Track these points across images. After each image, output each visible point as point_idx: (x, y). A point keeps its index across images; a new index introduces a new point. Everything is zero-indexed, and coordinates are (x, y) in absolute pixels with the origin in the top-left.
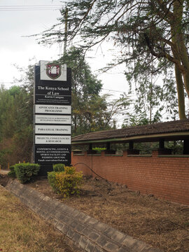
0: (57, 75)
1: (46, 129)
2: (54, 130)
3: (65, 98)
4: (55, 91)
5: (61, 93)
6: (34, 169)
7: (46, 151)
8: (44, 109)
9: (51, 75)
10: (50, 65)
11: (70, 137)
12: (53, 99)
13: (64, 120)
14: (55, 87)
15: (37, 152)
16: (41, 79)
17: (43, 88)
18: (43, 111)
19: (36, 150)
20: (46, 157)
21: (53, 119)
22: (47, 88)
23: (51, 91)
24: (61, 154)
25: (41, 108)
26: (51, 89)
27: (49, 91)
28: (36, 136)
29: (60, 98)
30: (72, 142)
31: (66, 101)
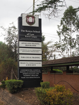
0: (33, 23)
1: (26, 57)
2: (31, 57)
3: (38, 38)
4: (31, 33)
5: (36, 34)
6: (19, 83)
7: (26, 71)
8: (25, 44)
9: (29, 23)
10: (28, 17)
11: (41, 62)
12: (30, 38)
13: (38, 51)
14: (31, 30)
15: (21, 72)
16: (23, 25)
17: (24, 31)
18: (24, 45)
19: (20, 71)
20: (26, 75)
21: (30, 51)
22: (26, 31)
23: (29, 33)
24: (36, 73)
25: (23, 43)
26: (29, 31)
27: (28, 33)
28: (20, 62)
29: (35, 37)
30: (42, 65)
31: (39, 40)
